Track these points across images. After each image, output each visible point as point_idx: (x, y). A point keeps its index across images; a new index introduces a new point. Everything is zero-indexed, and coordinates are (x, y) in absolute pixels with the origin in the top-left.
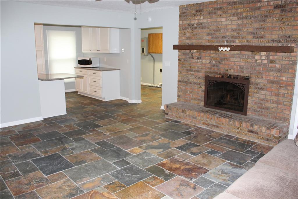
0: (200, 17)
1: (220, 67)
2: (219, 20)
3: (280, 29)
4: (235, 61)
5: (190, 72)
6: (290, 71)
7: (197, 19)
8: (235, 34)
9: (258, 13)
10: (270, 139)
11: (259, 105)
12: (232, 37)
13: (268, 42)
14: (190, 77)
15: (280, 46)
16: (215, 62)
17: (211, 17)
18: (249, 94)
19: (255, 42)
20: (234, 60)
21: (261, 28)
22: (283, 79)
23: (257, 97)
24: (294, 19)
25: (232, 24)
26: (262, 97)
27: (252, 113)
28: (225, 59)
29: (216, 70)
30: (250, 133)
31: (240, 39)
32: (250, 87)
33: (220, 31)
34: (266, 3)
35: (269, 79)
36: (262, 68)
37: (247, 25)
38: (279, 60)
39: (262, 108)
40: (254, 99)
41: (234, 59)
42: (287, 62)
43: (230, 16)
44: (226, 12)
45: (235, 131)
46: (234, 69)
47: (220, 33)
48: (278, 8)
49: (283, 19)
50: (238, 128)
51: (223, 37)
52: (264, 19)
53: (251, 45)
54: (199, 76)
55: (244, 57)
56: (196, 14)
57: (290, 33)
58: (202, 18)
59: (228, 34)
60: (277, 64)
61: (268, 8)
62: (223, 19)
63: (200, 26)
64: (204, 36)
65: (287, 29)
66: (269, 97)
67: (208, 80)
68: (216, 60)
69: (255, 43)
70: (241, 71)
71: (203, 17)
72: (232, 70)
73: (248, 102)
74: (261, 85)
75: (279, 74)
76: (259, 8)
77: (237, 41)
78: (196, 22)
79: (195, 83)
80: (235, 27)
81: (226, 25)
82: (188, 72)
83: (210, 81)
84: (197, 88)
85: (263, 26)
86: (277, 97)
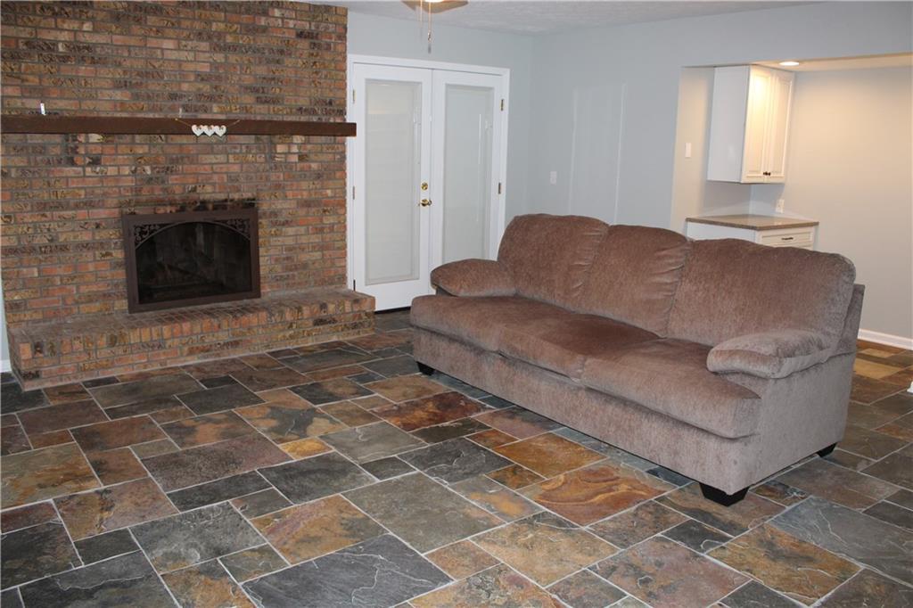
0: (83, 23)
1: (170, 182)
2: (152, 42)
3: (313, 85)
4: (214, 161)
5: (56, 213)
6: (338, 174)
7: (66, 26)
8: (206, 88)
9: (262, 41)
10: (360, 323)
11: (286, 262)
12: (200, 96)
13: (291, 113)
14: (59, 230)
15: (313, 123)
16: (153, 169)
17: (128, 33)
18: (260, 240)
19: (261, 112)
20: (211, 159)
21: (274, 79)
22: (327, 194)
23: (279, 243)
24: (335, 67)
25: (195, 61)
26: (290, 242)
27: (272, 287)
28: (182, 158)
29: (158, 193)
30: (318, 327)
31: (221, 102)
32: (261, 223)
33: (162, 78)
34: (280, 21)
35: (300, 197)
36: (282, 175)
37: (238, 67)
38: (316, 153)
39: (292, 266)
40: (272, 252)
41: (212, 156)
42: (331, 156)
43: (188, 38)
44: (176, 25)
45: (284, 336)
46: (213, 185)
47: (162, 82)
48: (305, 37)
49: (315, 63)
50: (291, 326)
51: (173, 96)
52: (277, 57)
53: (252, 118)
54: (98, 221)
55: (238, 151)
56: (62, 9)
57: (331, 95)
58: (87, 26)
59: (185, 87)
60: (313, 162)
61: (284, 33)
62: (168, 44)
63: (80, 52)
64: (101, 88)
65: (325, 85)
66: (304, 240)
67: (136, 227)
68: (155, 163)
69: (260, 114)
70: (234, 186)
71: (93, 24)
72: (209, 189)
73: (261, 264)
74: (285, 213)
75: (318, 184)
76: (265, 30)
77: (215, 109)
78: (65, 36)
79: (86, 246)
80: (205, 69)
81: (180, 62)
82: (48, 214)
83: (142, 228)
84: (95, 260)
85: (277, 74)
86: (320, 236)
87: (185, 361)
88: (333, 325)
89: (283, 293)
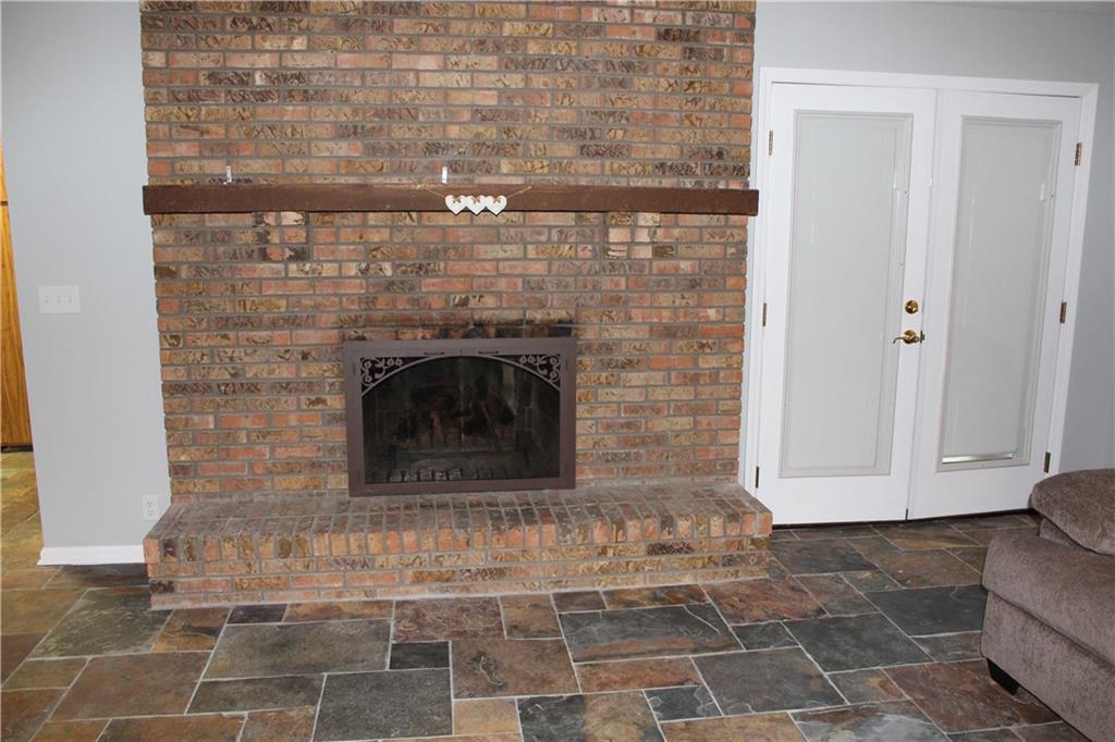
0: (293, 39)
1: (424, 289)
2: (400, 61)
3: (686, 122)
4: (502, 255)
5: (243, 334)
6: (731, 282)
7: (267, 46)
8: (490, 133)
9: (593, 49)
10: (739, 556)
11: (625, 430)
12: (479, 145)
13: (644, 174)
14: (246, 359)
15: (687, 190)
16: (395, 267)
17: (363, 48)
18: (579, 392)
19: (589, 173)
20: (497, 251)
21: (612, 114)
22: (708, 317)
23: (614, 399)
24: (731, 90)
25: (472, 87)
26: (634, 396)
27: (597, 471)
28: (446, 250)
29: (403, 306)
30: (656, 558)
31: (516, 156)
32: (581, 362)
33: (415, 118)
34: (626, 13)
35: (655, 320)
36: (623, 279)
37: (549, 95)
38: (689, 245)
39: (636, 437)
40: (600, 412)
41: (497, 247)
42: (717, 250)
43: (461, 51)
44: (442, 30)
45: (590, 569)
46: (498, 295)
47: (415, 126)
48: (674, 39)
49: (692, 83)
50: (604, 552)
51: (433, 148)
52: (620, 75)
53: (572, 182)
54: (305, 349)
55: (543, 238)
56: (263, 20)
57: (722, 140)
58: (299, 43)
59: (454, 131)
60: (682, 258)
61: (634, 33)
62: (427, 63)
63: (289, 84)
64: (317, 139)
65: (710, 123)
66: (660, 395)
67: (364, 361)
68: (399, 258)
69: (587, 175)
70: (534, 298)
71: (309, 40)
72: (490, 301)
73: (578, 431)
74: (626, 347)
75: (692, 298)
76: (598, 29)
77: (505, 167)
78: (266, 61)
79: (286, 386)
80: (489, 100)
81: (445, 91)
82: (231, 334)
83: (373, 362)
84: (299, 409)
85: (619, 104)
86: (691, 389)
87: (407, 592)
88: (687, 556)
89: (615, 483)
